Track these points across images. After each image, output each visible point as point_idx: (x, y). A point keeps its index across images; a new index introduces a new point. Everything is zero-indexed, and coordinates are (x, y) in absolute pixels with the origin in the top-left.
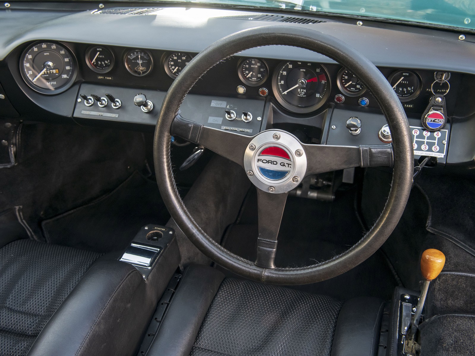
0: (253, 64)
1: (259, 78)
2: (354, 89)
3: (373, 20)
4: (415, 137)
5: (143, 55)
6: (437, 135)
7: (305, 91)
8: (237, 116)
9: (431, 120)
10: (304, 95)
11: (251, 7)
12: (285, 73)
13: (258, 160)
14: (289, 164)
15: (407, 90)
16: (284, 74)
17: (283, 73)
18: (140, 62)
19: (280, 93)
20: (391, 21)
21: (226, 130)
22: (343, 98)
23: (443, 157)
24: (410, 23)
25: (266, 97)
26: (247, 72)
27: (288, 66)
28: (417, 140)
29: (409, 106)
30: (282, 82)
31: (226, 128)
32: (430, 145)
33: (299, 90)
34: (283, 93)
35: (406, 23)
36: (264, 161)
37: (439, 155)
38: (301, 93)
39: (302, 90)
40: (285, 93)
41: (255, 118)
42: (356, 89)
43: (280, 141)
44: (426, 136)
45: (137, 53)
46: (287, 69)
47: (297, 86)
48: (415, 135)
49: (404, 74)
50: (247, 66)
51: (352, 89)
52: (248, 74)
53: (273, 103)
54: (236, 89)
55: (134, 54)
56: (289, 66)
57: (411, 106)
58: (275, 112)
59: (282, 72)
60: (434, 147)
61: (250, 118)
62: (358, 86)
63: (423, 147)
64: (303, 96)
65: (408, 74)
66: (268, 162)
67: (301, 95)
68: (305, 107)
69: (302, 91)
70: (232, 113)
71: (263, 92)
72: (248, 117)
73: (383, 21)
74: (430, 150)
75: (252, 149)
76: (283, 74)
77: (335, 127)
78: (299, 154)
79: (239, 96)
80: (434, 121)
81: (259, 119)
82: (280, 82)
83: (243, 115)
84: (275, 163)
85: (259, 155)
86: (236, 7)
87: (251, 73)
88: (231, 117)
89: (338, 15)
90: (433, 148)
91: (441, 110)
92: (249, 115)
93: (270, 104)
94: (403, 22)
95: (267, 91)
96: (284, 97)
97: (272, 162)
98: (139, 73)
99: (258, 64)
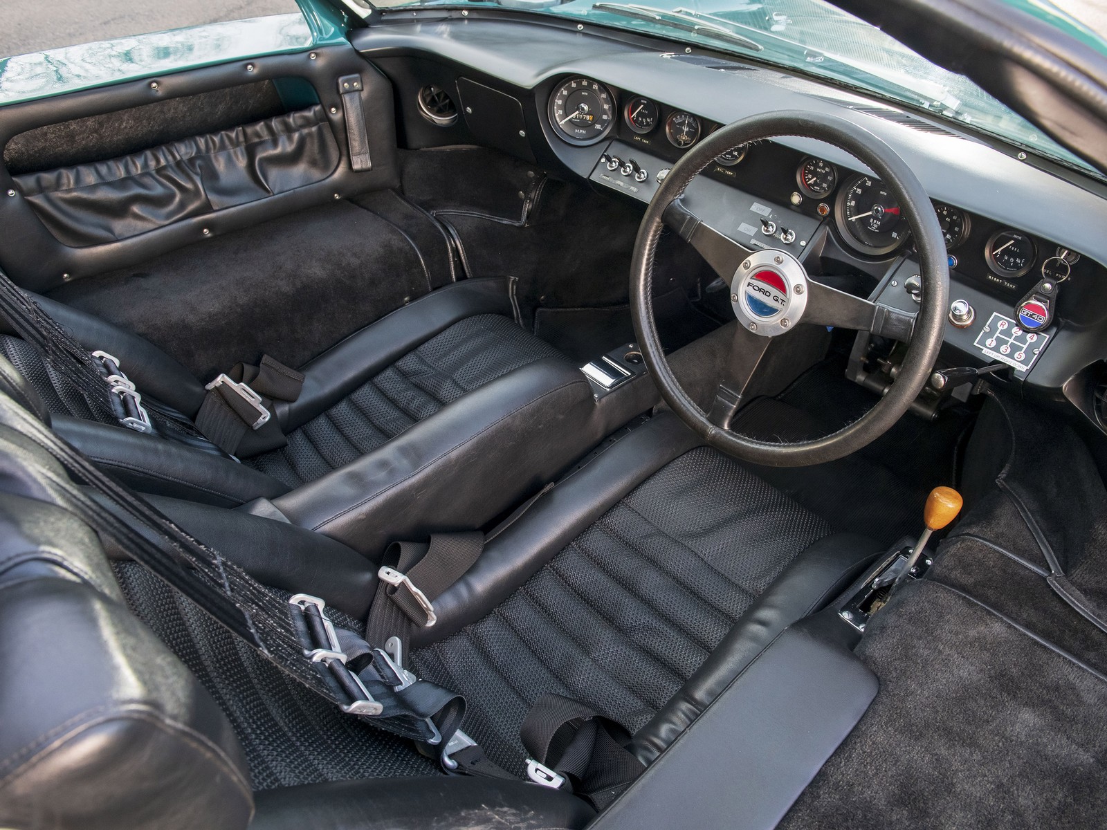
0: (820, 168)
1: (824, 188)
4: (999, 331)
5: (691, 121)
6: (1031, 338)
7: (879, 223)
8: (776, 231)
9: (1028, 314)
10: (876, 229)
11: (877, 95)
12: (859, 191)
13: (749, 284)
14: (783, 300)
15: (1015, 262)
17: (856, 190)
18: (685, 129)
19: (846, 217)
23: (1024, 371)
25: (825, 218)
26: (810, 176)
27: (865, 182)
28: (999, 335)
29: (1011, 286)
30: (853, 203)
31: (756, 243)
32: (1015, 348)
33: (871, 221)
34: (850, 219)
35: (1086, 172)
36: (755, 288)
37: (1020, 367)
38: (873, 225)
39: (875, 221)
40: (853, 219)
41: (798, 239)
43: (779, 266)
44: (1015, 335)
45: (685, 116)
46: (863, 186)
47: (870, 213)
48: (1001, 328)
49: (1015, 236)
50: (812, 168)
52: (810, 179)
53: (830, 227)
54: (791, 194)
55: (681, 117)
56: (867, 183)
57: (1014, 287)
58: (829, 241)
60: (1018, 353)
61: (791, 238)
62: (949, 237)
63: (1003, 348)
65: (1020, 238)
66: (760, 290)
67: (873, 229)
68: (875, 247)
69: (876, 223)
70: (772, 225)
71: (823, 210)
72: (789, 237)
73: (1055, 161)
74: (1011, 356)
75: (746, 267)
76: (857, 192)
77: (896, 283)
78: (798, 290)
79: (793, 207)
80: (1031, 316)
81: (803, 243)
82: (850, 202)
84: (768, 294)
85: (751, 278)
86: (858, 90)
87: (815, 179)
88: (767, 231)
89: (995, 135)
90: (1016, 355)
91: (1046, 302)
92: (791, 234)
93: (825, 228)
94: (1083, 170)
95: (827, 209)
96: (850, 225)
97: (765, 292)
98: (679, 144)
99: (827, 169)
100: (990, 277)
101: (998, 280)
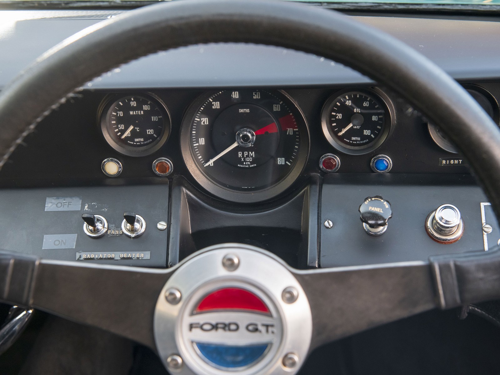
0: (134, 109)
1: (151, 136)
2: (359, 139)
3: (352, 8)
7: (253, 154)
8: (111, 226)
10: (252, 163)
12: (205, 121)
13: (191, 327)
14: (267, 326)
16: (204, 123)
17: (201, 121)
19: (200, 165)
20: (386, 7)
21: (87, 260)
22: (338, 160)
24: (424, 7)
25: (170, 177)
26: (122, 127)
27: (211, 104)
30: (202, 141)
31: (89, 256)
33: (240, 154)
34: (207, 164)
36: (207, 327)
38: (244, 159)
39: (246, 154)
40: (211, 162)
41: (151, 224)
42: (363, 137)
46: (209, 112)
47: (235, 145)
50: (121, 114)
51: (353, 138)
52: (123, 132)
53: (187, 188)
54: (100, 168)
56: (213, 105)
58: (193, 206)
59: (199, 120)
61: (141, 226)
62: (367, 132)
64: (249, 165)
66: (215, 327)
67: (246, 165)
68: (256, 189)
69: (248, 156)
70: (98, 220)
71: (163, 168)
72: (137, 225)
73: (372, 8)
75: (173, 300)
76: (202, 124)
77: (331, 223)
78: (290, 298)
79: (108, 181)
81: (162, 225)
82: (198, 142)
83: (125, 220)
84: (233, 327)
85: (192, 314)
87: (131, 128)
88: (96, 230)
92: (138, 221)
93: (180, 191)
94: (411, 7)
95: (169, 163)
96: (208, 172)
97: (226, 327)
99: (146, 107)
100: (444, 162)
101: (456, 162)
